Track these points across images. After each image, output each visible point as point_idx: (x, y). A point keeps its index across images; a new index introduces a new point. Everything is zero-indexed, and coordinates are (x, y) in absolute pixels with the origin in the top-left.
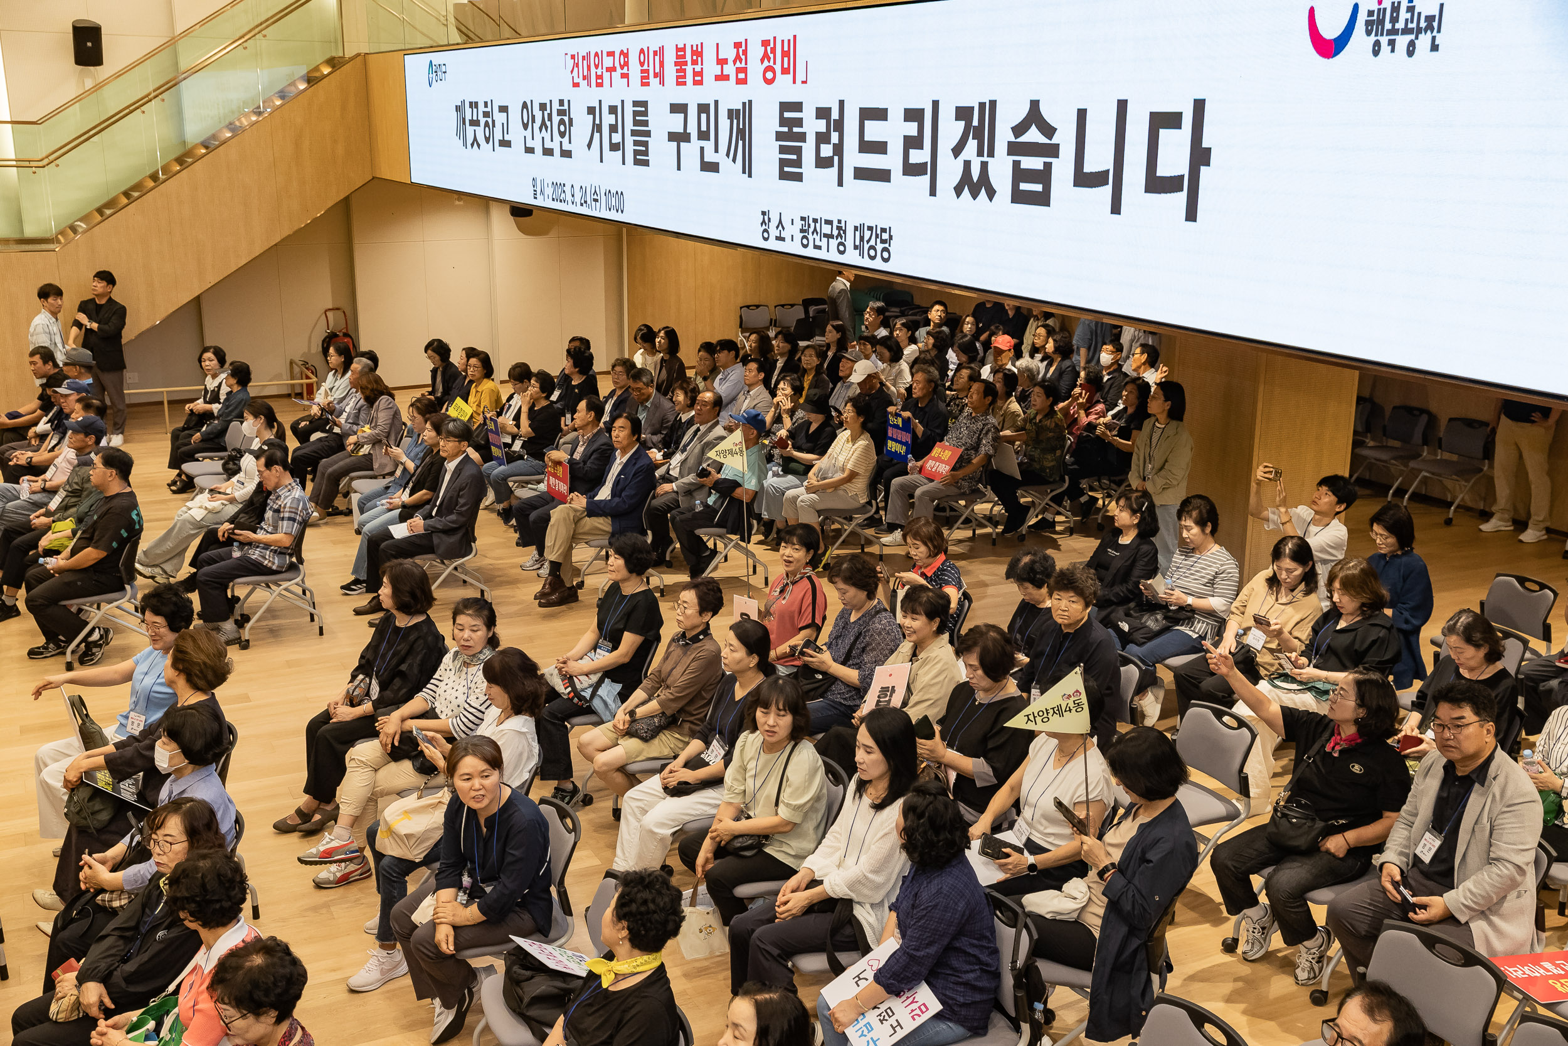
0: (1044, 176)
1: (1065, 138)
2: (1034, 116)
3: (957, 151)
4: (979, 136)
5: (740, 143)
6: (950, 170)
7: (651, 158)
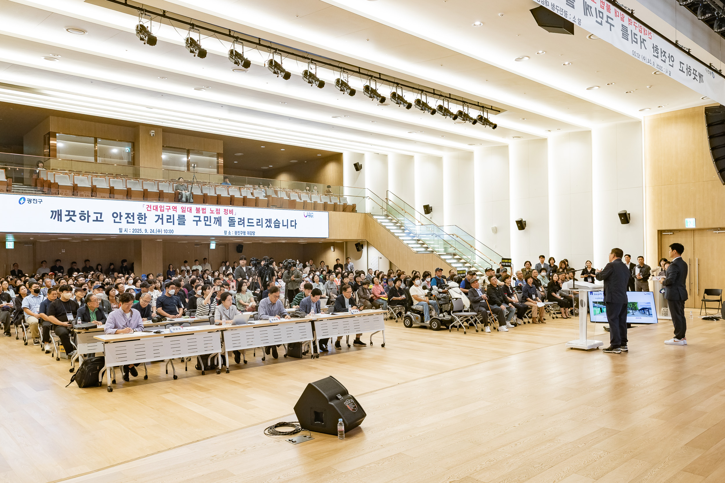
0: (279, 225)
1: (281, 222)
2: (277, 220)
3: (266, 223)
4: (269, 222)
5: (218, 222)
6: (265, 225)
7: (185, 224)
